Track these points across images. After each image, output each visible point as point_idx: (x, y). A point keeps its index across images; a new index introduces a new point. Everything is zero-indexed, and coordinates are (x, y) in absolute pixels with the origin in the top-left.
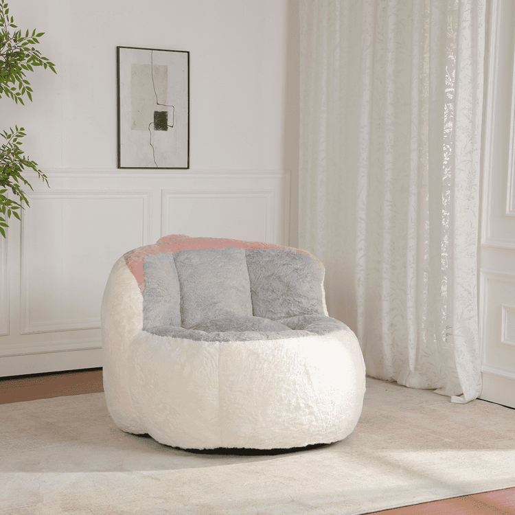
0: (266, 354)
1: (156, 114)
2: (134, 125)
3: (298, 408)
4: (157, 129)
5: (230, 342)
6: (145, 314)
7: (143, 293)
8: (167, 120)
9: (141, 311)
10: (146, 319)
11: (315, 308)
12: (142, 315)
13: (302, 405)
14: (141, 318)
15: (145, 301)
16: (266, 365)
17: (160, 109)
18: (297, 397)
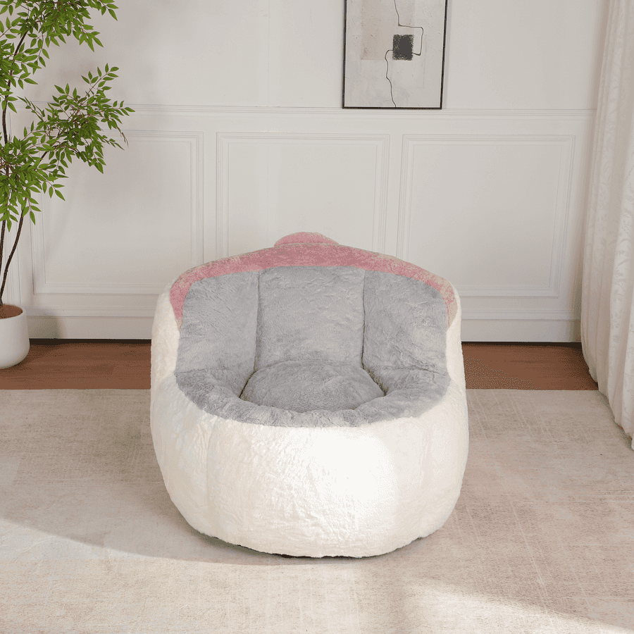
0: (260, 445)
1: (396, 38)
2: (365, 54)
3: (295, 517)
4: (397, 59)
5: (228, 421)
6: (179, 355)
7: (180, 329)
8: (412, 46)
9: (176, 350)
10: (180, 360)
11: (433, 362)
12: (176, 354)
13: (302, 515)
14: (175, 358)
15: (181, 339)
16: (256, 460)
17: (402, 32)
18: (294, 506)
